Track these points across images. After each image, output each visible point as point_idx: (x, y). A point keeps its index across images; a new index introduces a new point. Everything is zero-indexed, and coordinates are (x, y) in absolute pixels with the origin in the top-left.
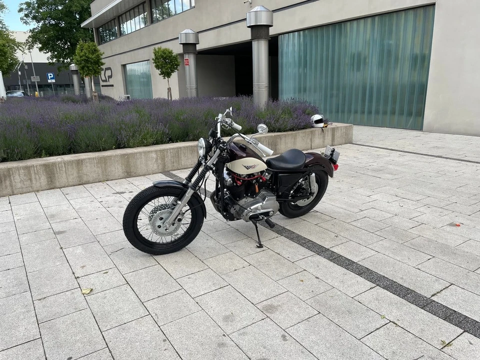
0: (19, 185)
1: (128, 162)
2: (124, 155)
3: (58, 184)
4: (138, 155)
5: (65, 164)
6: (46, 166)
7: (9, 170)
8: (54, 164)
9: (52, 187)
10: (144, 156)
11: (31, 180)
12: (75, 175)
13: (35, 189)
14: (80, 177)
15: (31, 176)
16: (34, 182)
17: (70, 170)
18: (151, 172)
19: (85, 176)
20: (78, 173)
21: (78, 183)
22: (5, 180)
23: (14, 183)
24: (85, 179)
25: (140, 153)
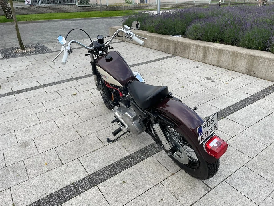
0: (191, 54)
1: (252, 62)
2: (250, 56)
3: (206, 61)
4: (262, 59)
5: (213, 50)
6: (205, 48)
7: (190, 44)
8: (208, 48)
9: (204, 61)
10: (268, 62)
11: (196, 53)
12: (217, 59)
13: (197, 59)
14: (218, 61)
15: (197, 51)
16: (197, 55)
17: (215, 54)
18: (268, 78)
19: (221, 62)
20: (218, 58)
21: (216, 64)
22: (187, 49)
23: (190, 52)
24: (221, 64)
25: (265, 58)
